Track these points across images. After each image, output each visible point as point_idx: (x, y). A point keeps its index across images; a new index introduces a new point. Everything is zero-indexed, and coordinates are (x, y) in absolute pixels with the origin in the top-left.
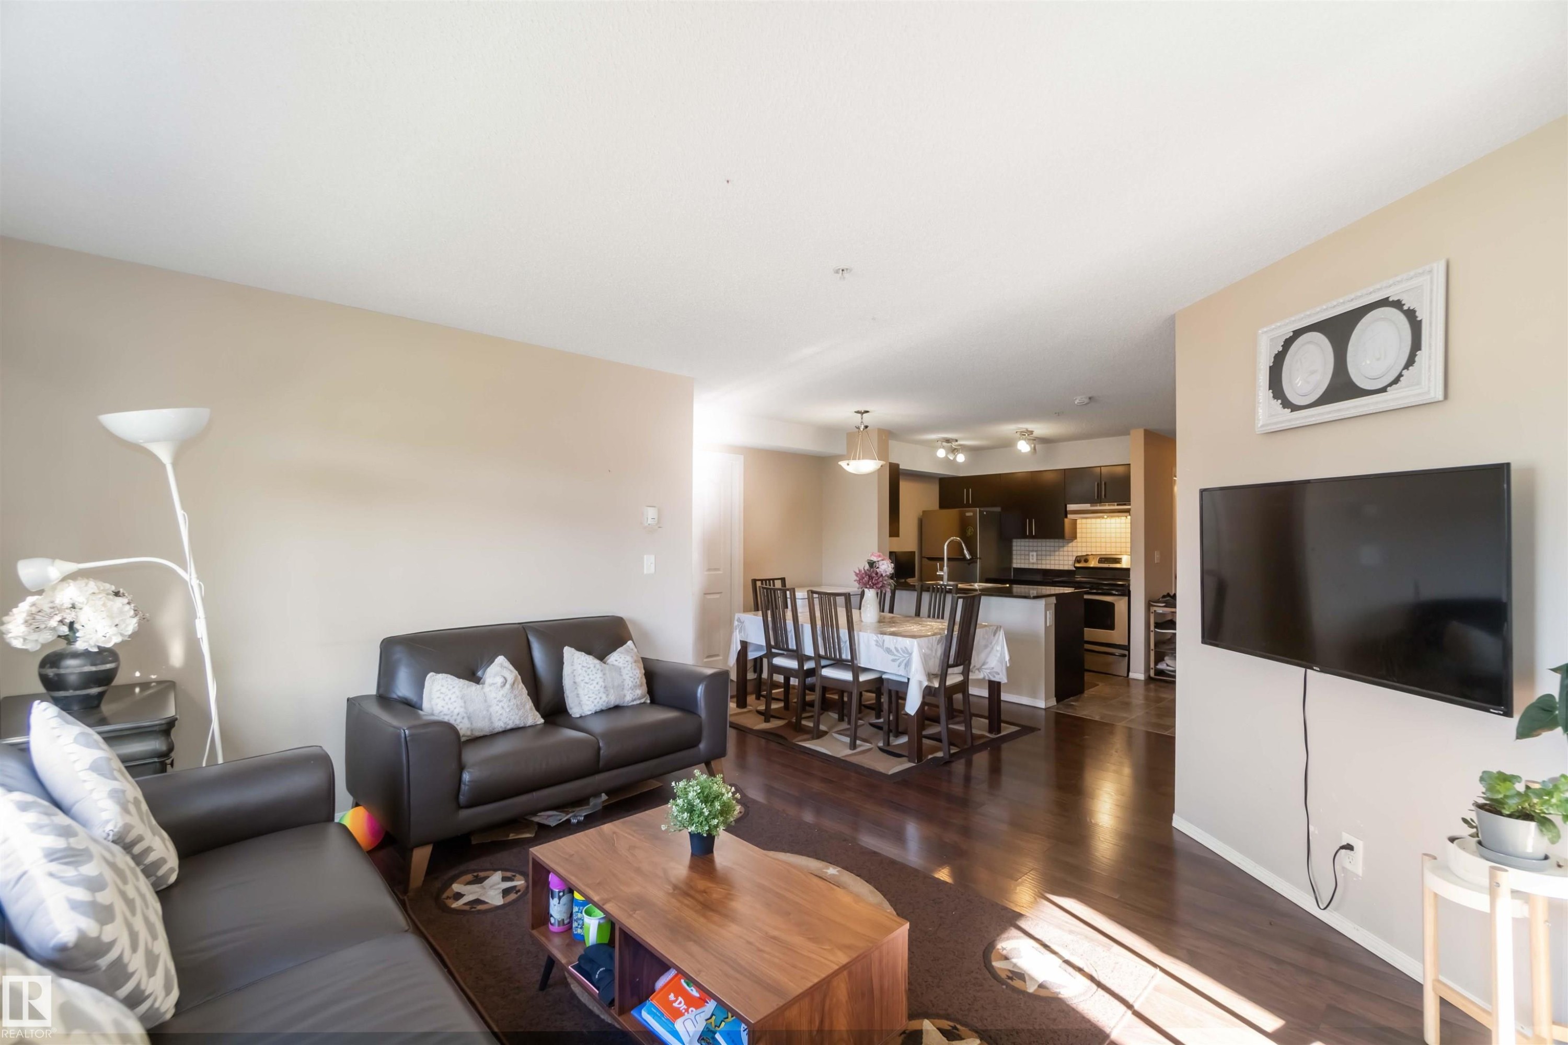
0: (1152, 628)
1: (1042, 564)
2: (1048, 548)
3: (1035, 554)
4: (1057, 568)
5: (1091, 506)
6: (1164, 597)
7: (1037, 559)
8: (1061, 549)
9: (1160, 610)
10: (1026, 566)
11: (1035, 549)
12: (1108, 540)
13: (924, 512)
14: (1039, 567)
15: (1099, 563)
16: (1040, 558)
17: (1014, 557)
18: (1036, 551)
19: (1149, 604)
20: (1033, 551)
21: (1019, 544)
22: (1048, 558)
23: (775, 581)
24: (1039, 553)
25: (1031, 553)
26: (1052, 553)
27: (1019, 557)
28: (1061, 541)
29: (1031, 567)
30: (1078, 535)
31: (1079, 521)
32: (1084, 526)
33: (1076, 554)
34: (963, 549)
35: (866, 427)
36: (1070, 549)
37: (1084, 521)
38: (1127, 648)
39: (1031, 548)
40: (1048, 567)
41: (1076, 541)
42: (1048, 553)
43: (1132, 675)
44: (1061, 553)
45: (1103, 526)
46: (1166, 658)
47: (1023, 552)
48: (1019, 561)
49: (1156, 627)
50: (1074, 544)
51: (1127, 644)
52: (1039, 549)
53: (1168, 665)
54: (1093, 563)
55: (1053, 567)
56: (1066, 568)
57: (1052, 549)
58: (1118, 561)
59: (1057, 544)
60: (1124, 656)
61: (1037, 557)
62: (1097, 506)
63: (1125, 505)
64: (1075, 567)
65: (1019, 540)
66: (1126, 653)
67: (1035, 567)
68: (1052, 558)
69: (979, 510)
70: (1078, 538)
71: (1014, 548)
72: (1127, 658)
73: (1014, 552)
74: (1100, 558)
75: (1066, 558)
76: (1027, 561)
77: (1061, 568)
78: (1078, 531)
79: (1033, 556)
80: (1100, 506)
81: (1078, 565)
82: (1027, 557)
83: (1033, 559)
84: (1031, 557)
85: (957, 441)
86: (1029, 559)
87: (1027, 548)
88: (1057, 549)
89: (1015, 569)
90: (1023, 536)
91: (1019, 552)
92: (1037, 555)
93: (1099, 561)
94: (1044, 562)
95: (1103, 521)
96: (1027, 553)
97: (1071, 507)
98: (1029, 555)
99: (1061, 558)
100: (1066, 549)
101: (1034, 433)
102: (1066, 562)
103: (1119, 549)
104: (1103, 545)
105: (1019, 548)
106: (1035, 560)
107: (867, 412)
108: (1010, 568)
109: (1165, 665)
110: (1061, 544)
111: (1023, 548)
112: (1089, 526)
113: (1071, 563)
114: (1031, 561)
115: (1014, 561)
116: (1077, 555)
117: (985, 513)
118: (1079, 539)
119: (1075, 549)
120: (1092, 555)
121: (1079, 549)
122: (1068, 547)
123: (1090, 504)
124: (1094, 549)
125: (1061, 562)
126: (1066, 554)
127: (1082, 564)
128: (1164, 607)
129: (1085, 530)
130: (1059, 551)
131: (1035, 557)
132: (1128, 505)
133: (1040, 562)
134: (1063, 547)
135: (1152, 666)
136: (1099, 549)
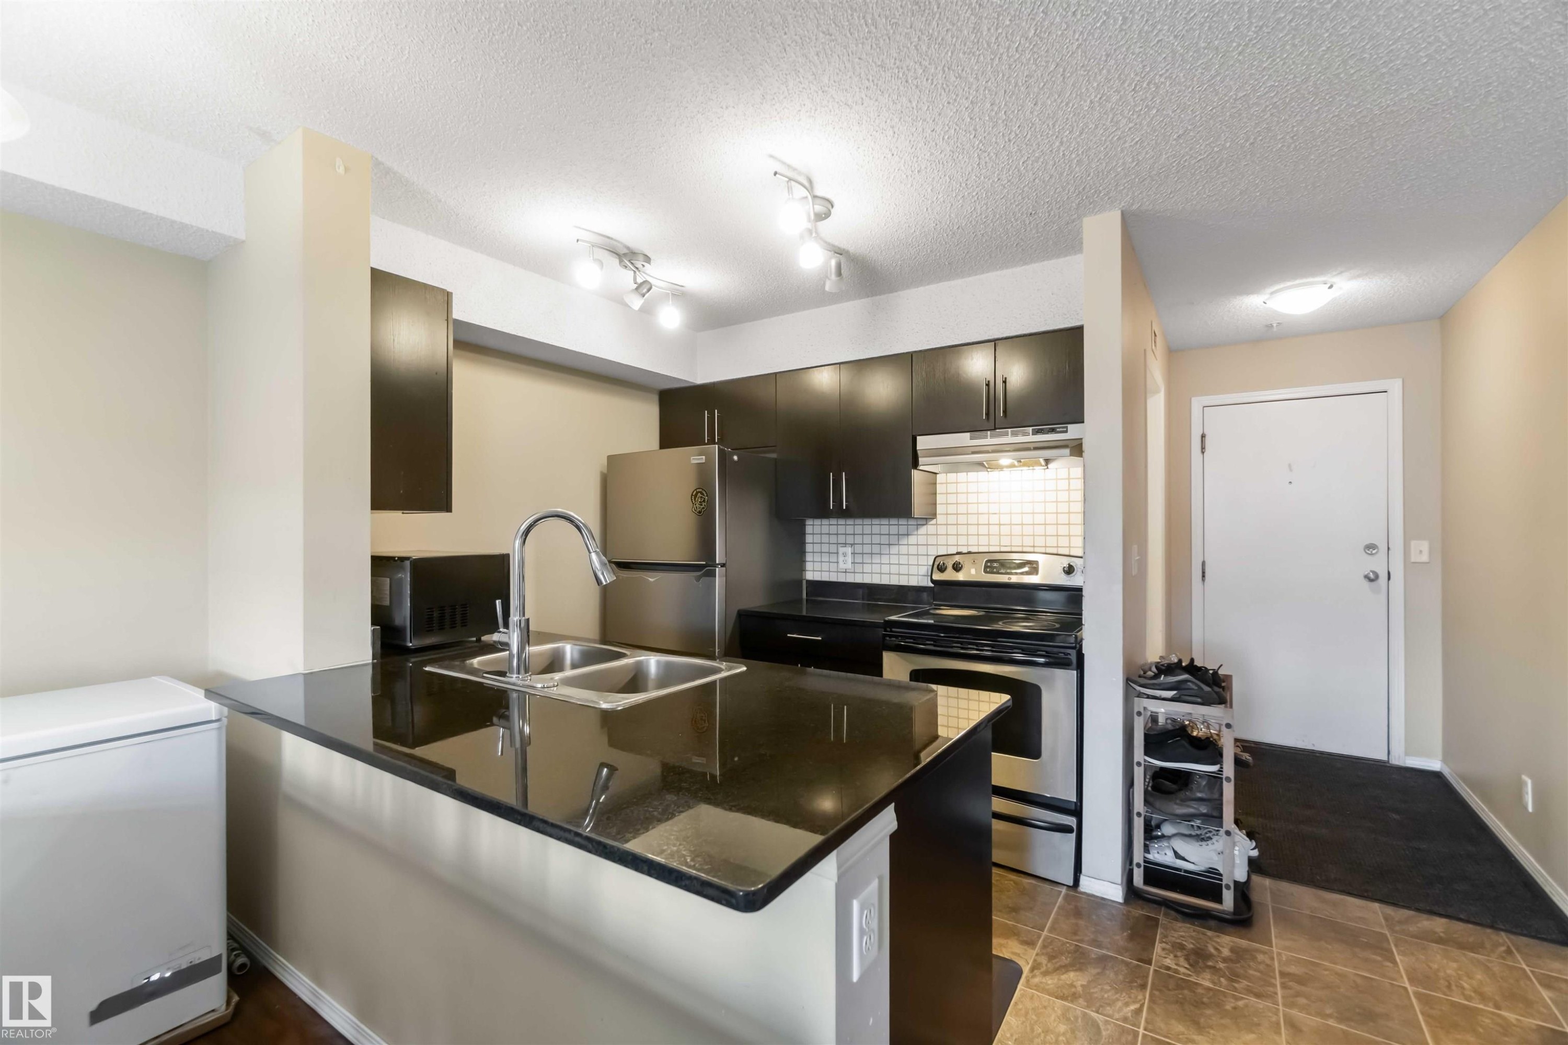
0: (1139, 754)
1: (863, 573)
2: (876, 539)
3: (849, 550)
4: (894, 581)
5: (973, 438)
6: (1169, 670)
7: (854, 563)
8: (904, 541)
9: (1156, 706)
10: (833, 578)
11: (850, 539)
12: (1005, 519)
13: (610, 458)
14: (858, 579)
15: (986, 572)
16: (859, 559)
17: (809, 557)
20: (845, 544)
21: (817, 529)
22: (876, 559)
24: (858, 549)
25: (841, 550)
26: (885, 550)
27: (817, 558)
28: (903, 521)
29: (842, 578)
30: (940, 509)
31: (940, 478)
32: (952, 488)
33: (934, 552)
36: (922, 540)
37: (952, 477)
38: (1076, 811)
39: (842, 539)
40: (876, 580)
41: (934, 522)
42: (876, 549)
43: (1088, 885)
44: (904, 549)
45: (993, 486)
46: (1166, 833)
47: (825, 548)
48: (817, 566)
49: (1148, 751)
50: (930, 528)
51: (1074, 799)
52: (858, 539)
53: (1177, 856)
54: (972, 573)
55: (885, 581)
56: (914, 582)
57: (885, 539)
58: (1033, 567)
59: (894, 529)
60: (1066, 829)
61: (854, 558)
62: (986, 437)
63: (1053, 431)
64: (932, 581)
65: (817, 522)
66: (1071, 821)
67: (850, 579)
68: (885, 559)
69: (719, 447)
70: (938, 516)
71: (809, 539)
72: (1074, 835)
73: (809, 548)
74: (987, 561)
75: (913, 560)
76: (833, 567)
77: (904, 582)
78: (940, 499)
79: (845, 555)
80: (992, 437)
81: (937, 576)
82: (833, 558)
83: (845, 562)
84: (841, 558)
86: (838, 562)
87: (833, 539)
88: (894, 539)
89: (810, 583)
90: (823, 513)
91: (817, 548)
92: (853, 553)
93: (986, 567)
94: (867, 568)
95: (993, 474)
96: (833, 548)
97: (923, 442)
98: (837, 553)
99: (903, 560)
100: (912, 539)
102: (913, 570)
103: (1028, 541)
104: (994, 530)
105: (817, 539)
106: (849, 566)
108: (800, 582)
109: (1170, 854)
110: (903, 529)
111: (825, 539)
112: (962, 488)
113: (924, 570)
114: (842, 566)
115: (809, 566)
116: (936, 554)
117: (735, 458)
118: (940, 519)
119: (932, 540)
120: (969, 553)
121: (942, 540)
122: (917, 535)
123: (968, 435)
124: (973, 540)
125: (904, 570)
126: (913, 550)
127: (950, 575)
128: (1172, 699)
129: (952, 499)
130: (899, 544)
131: (849, 559)
132: (1066, 432)
133: (858, 568)
134: (908, 535)
135: (1138, 857)
136: (983, 540)
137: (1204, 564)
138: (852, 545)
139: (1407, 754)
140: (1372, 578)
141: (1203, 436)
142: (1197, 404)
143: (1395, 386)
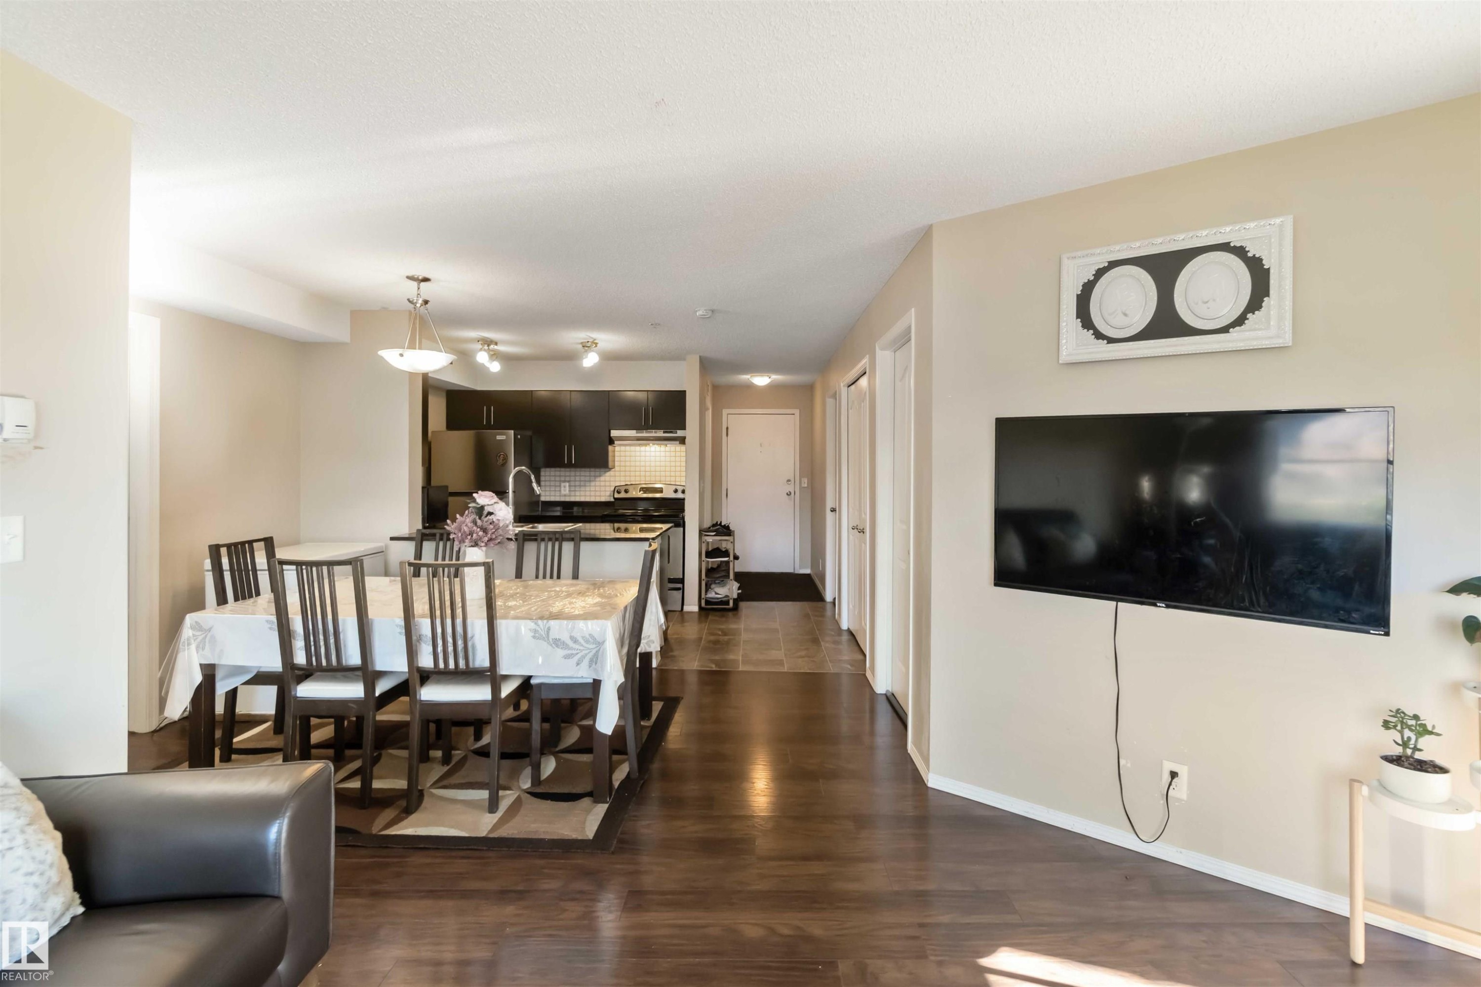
0: (704, 558)
1: (575, 496)
2: (582, 478)
3: (567, 484)
4: (593, 499)
5: (637, 433)
6: (714, 525)
7: (570, 491)
8: (598, 479)
9: (710, 539)
10: (558, 499)
11: (568, 479)
12: (648, 469)
14: (573, 499)
15: (640, 493)
16: (573, 488)
17: (543, 488)
18: (569, 481)
19: (702, 532)
20: (565, 481)
21: (547, 473)
22: (582, 488)
23: (255, 544)
24: (572, 483)
25: (563, 484)
26: (588, 484)
27: (547, 489)
28: (597, 470)
29: (563, 499)
30: (617, 464)
31: (617, 449)
32: (623, 454)
34: (531, 482)
35: (426, 302)
36: (607, 479)
37: (625, 448)
38: (682, 581)
39: (563, 479)
40: (583, 499)
41: (613, 470)
42: (583, 483)
43: (687, 608)
44: (597, 483)
45: (643, 454)
46: (713, 586)
47: (552, 483)
48: (548, 493)
49: (707, 556)
50: (612, 473)
51: (682, 577)
52: (572, 479)
53: (716, 594)
54: (634, 494)
55: (588, 499)
56: (603, 499)
57: (587, 479)
58: (660, 490)
59: (593, 473)
60: (678, 589)
61: (570, 488)
62: (642, 433)
63: (671, 432)
64: (614, 498)
65: (548, 469)
66: (680, 586)
67: (567, 499)
68: (588, 488)
69: (514, 432)
70: (616, 467)
71: (543, 479)
72: (681, 591)
73: (543, 483)
74: (640, 488)
75: (603, 489)
76: (558, 493)
77: (598, 499)
78: (617, 459)
79: (565, 487)
80: (646, 432)
81: (617, 496)
82: (558, 489)
83: (565, 491)
84: (562, 489)
85: (496, 344)
86: (560, 491)
87: (558, 479)
88: (592, 478)
89: (543, 502)
90: (553, 465)
91: (547, 483)
92: (569, 486)
93: (640, 491)
94: (578, 493)
95: (648, 448)
96: (557, 483)
97: (614, 433)
98: (560, 486)
99: (597, 488)
100: (602, 478)
101: (598, 345)
102: (603, 494)
103: (659, 478)
104: (643, 474)
105: (548, 479)
106: (567, 492)
107: (426, 280)
108: (538, 502)
109: (714, 593)
110: (597, 473)
111: (553, 478)
112: (627, 454)
113: (609, 493)
114: (563, 492)
115: (543, 494)
116: (615, 485)
117: (519, 437)
118: (617, 468)
119: (612, 479)
120: (632, 484)
121: (617, 479)
122: (606, 476)
123: (635, 431)
124: (633, 479)
125: (598, 493)
126: (602, 484)
127: (623, 495)
128: (715, 535)
129: (623, 459)
130: (595, 481)
131: (567, 488)
132: (677, 433)
133: (573, 493)
134: (600, 476)
135: (703, 596)
136: (638, 479)
137: (727, 489)
139: (800, 568)
140: (789, 494)
141: (727, 428)
142: (725, 412)
143: (797, 412)
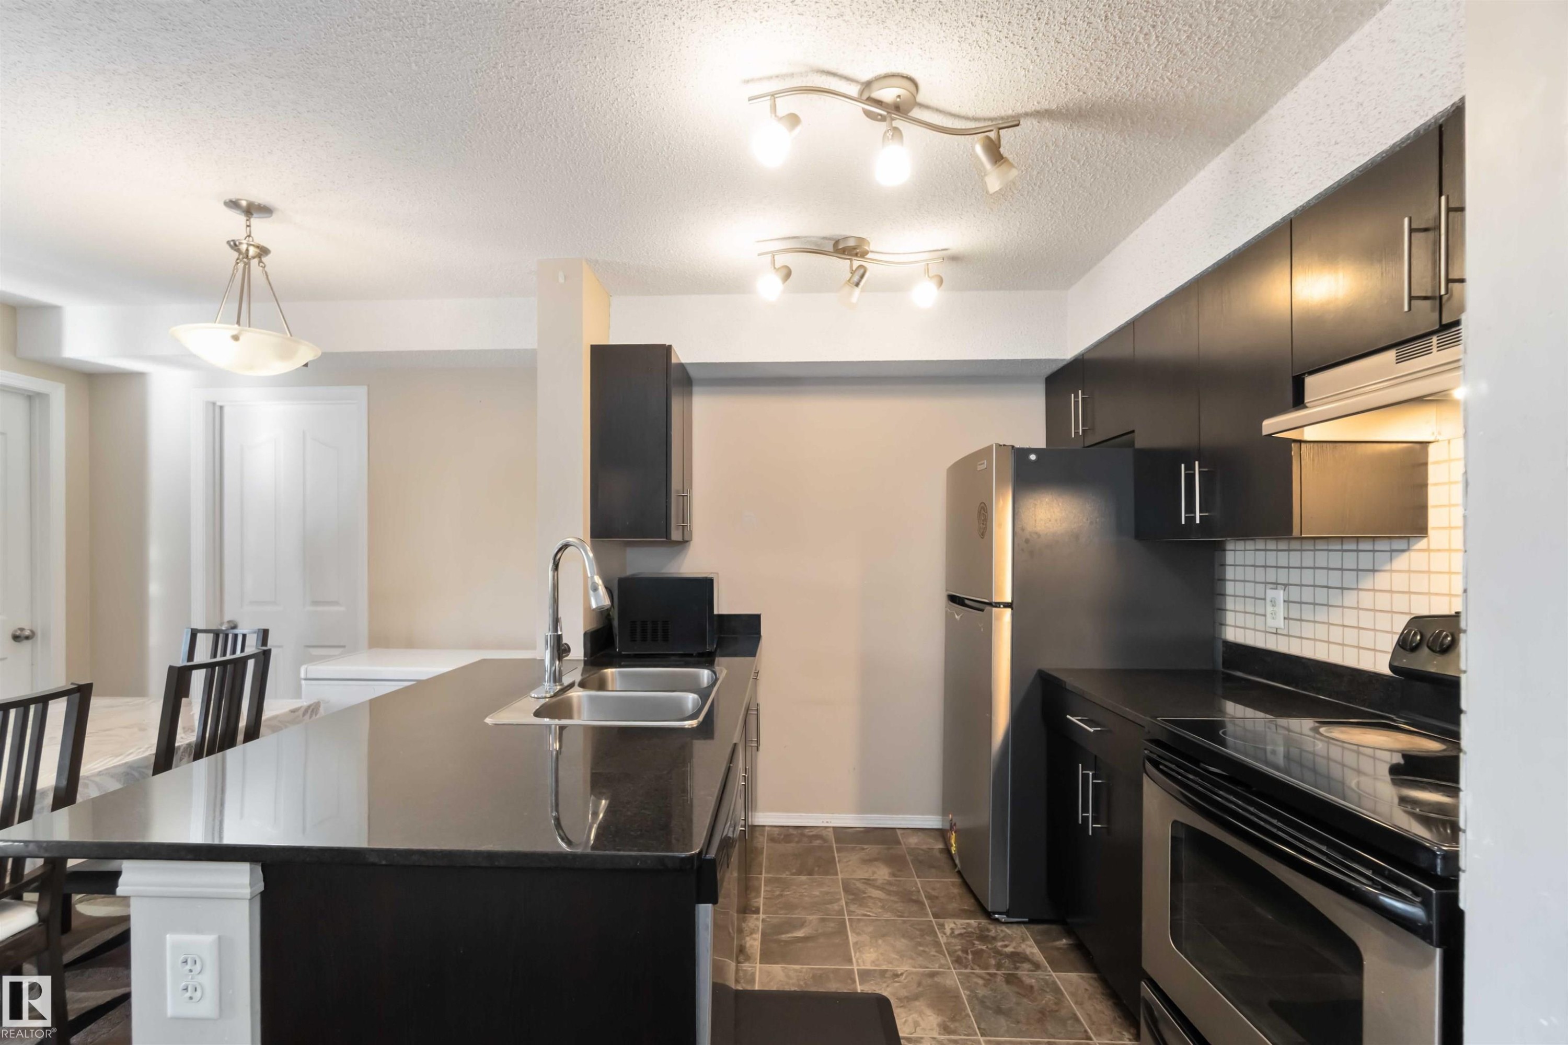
1: (1302, 639)
3: (1280, 594)
8: (1367, 582)
10: (1259, 640)
11: (1282, 577)
16: (1295, 613)
17: (1230, 604)
20: (1276, 585)
21: (1239, 558)
22: (1321, 614)
24: (1295, 594)
25: (1271, 594)
26: (1337, 598)
27: (1239, 607)
29: (1269, 644)
30: (1431, 518)
31: (1436, 451)
33: (1410, 607)
36: (1399, 581)
39: (1271, 575)
41: (1422, 544)
42: (1321, 596)
44: (1366, 599)
47: (1248, 590)
48: (1240, 619)
50: (1416, 558)
52: (1295, 576)
57: (1334, 578)
59: (1350, 560)
62: (1428, 351)
67: (1282, 647)
70: (1430, 532)
73: (1228, 588)
75: (1377, 622)
76: (1260, 623)
78: (1433, 495)
79: (1274, 603)
80: (1441, 347)
81: (1397, 660)
82: (1260, 608)
83: (1274, 614)
84: (1269, 609)
86: (1266, 617)
87: (1259, 575)
88: (1349, 579)
89: (1228, 646)
91: (1238, 589)
92: (1287, 601)
94: (1308, 630)
96: (1259, 591)
98: (1266, 599)
100: (1382, 581)
102: (1367, 639)
105: (1239, 573)
106: (1280, 623)
110: (1365, 560)
111: (1248, 574)
113: (1389, 643)
114: (1272, 623)
115: (1230, 618)
117: (1033, 457)
118: (1436, 535)
119: (1412, 583)
122: (1391, 571)
123: (1391, 355)
130: (1358, 589)
131: (1281, 612)
133: (1294, 628)
134: (1374, 571)
138: (1286, 586)
